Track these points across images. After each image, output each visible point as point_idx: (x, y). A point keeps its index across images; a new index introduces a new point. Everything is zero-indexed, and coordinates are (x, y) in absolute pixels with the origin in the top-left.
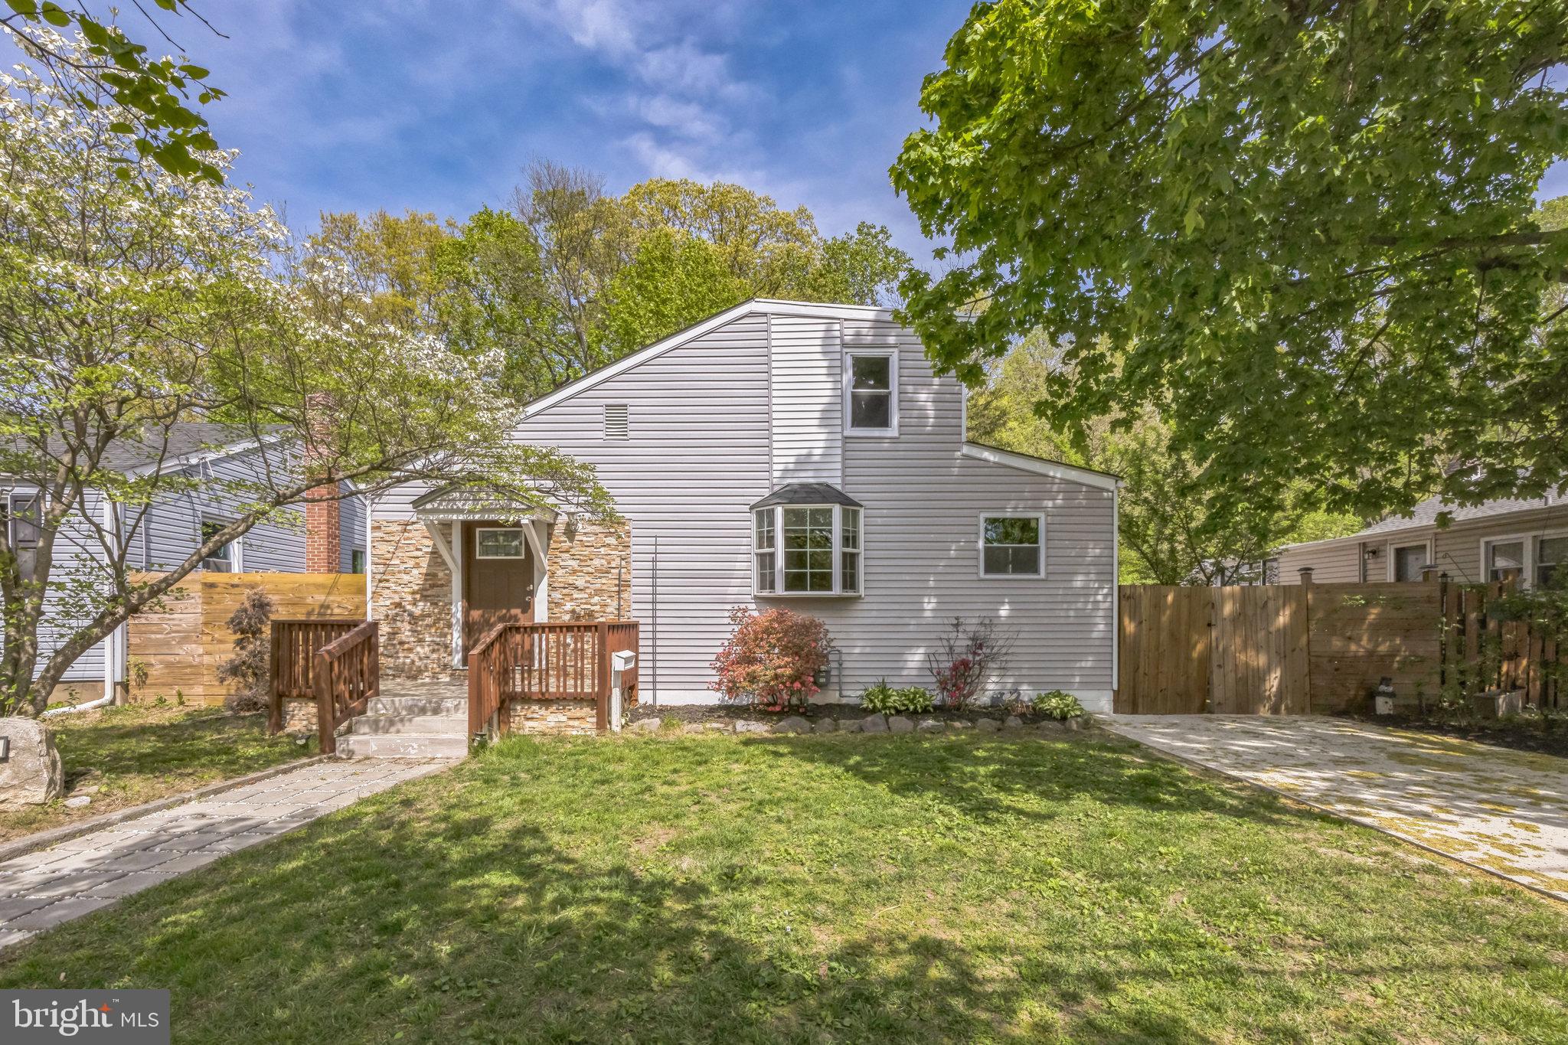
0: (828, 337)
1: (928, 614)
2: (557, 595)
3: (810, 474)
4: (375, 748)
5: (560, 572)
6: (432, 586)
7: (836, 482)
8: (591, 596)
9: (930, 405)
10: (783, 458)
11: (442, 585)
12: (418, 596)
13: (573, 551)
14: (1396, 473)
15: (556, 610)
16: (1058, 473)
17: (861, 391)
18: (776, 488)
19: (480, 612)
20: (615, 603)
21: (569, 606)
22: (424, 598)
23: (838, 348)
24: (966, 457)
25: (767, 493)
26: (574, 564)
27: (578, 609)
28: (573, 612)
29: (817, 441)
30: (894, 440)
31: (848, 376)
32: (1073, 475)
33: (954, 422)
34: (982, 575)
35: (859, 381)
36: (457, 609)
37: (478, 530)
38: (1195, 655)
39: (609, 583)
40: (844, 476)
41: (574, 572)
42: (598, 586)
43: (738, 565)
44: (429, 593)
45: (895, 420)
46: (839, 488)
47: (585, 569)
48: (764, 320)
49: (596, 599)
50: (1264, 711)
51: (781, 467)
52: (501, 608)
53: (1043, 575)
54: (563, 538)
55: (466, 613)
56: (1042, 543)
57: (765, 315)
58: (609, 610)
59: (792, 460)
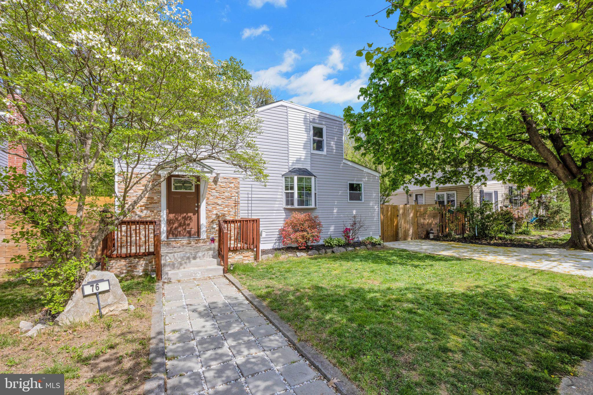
0: (305, 118)
1: (335, 213)
2: (210, 208)
3: (301, 165)
4: (181, 276)
5: (211, 198)
6: (151, 203)
7: (309, 168)
8: (224, 208)
9: (334, 146)
10: (292, 159)
11: (156, 203)
12: (143, 208)
13: (217, 189)
14: (429, 176)
15: (209, 214)
16: (366, 170)
17: (315, 138)
18: (291, 169)
19: (174, 215)
20: (234, 211)
21: (215, 212)
22: (147, 208)
23: (309, 123)
24: (344, 163)
25: (287, 170)
26: (217, 194)
27: (218, 213)
28: (217, 214)
29: (302, 154)
30: (325, 156)
31: (312, 132)
32: (370, 171)
33: (341, 152)
34: (349, 201)
35: (315, 135)
36: (164, 214)
37: (172, 178)
38: (395, 225)
39: (231, 203)
40: (311, 166)
41: (217, 198)
42: (227, 204)
43: (278, 196)
44: (149, 206)
45: (325, 150)
46: (310, 170)
47: (222, 197)
48: (286, 108)
49: (226, 209)
50: (409, 239)
51: (292, 161)
52: (183, 213)
53: (363, 201)
54: (213, 184)
55: (167, 216)
56: (363, 191)
57: (286, 107)
58: (231, 213)
59: (295, 159)
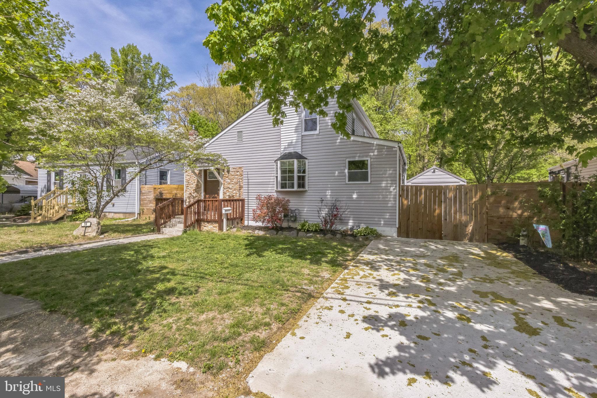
1: (328, 196)
2: (225, 191)
3: (292, 149)
5: (226, 184)
9: (329, 121)
10: (284, 144)
11: (199, 188)
12: (195, 191)
13: (229, 177)
15: (225, 195)
16: (375, 142)
17: (308, 118)
18: (282, 154)
19: (208, 196)
20: (239, 193)
25: (279, 156)
27: (230, 195)
29: (294, 137)
30: (317, 135)
31: (303, 114)
32: (381, 142)
34: (347, 182)
36: (203, 195)
37: (207, 172)
38: (435, 215)
39: (237, 186)
40: (302, 149)
41: (229, 183)
42: (235, 188)
45: (318, 128)
46: (300, 153)
47: (232, 183)
49: (234, 192)
50: (465, 241)
51: (283, 147)
52: (213, 194)
53: (369, 182)
54: (227, 173)
56: (369, 170)
58: (237, 195)
59: (287, 144)
